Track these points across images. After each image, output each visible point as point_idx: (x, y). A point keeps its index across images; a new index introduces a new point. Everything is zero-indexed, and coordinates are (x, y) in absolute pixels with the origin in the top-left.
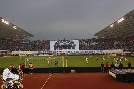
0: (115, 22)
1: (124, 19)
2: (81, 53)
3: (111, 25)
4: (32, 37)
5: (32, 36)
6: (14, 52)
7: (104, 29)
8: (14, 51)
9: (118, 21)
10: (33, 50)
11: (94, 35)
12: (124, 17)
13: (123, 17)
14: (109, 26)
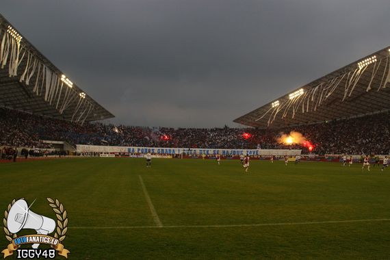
0: (283, 97)
1: (304, 92)
2: (215, 154)
3: (273, 102)
4: (111, 119)
5: (111, 116)
6: (81, 148)
7: (257, 110)
8: (81, 145)
9: (290, 95)
10: (117, 145)
11: (234, 121)
12: (304, 87)
13: (302, 88)
14: (269, 104)
